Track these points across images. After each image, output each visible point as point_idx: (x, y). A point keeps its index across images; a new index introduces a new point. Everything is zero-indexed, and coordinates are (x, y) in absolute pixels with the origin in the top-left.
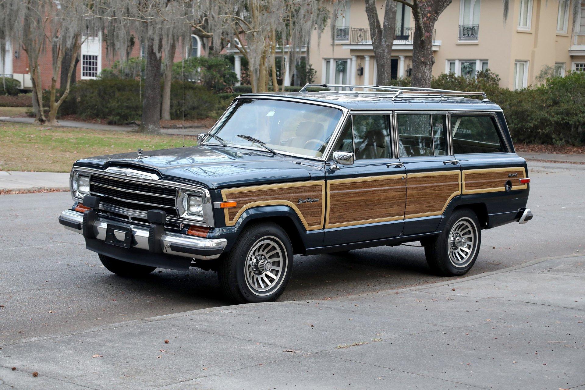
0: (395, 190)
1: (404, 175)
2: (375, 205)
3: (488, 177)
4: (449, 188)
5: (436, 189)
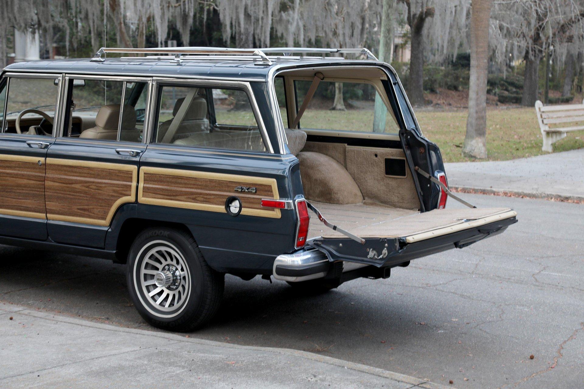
0: (29, 178)
1: (42, 159)
3: (191, 184)
4: (115, 188)
5: (91, 187)
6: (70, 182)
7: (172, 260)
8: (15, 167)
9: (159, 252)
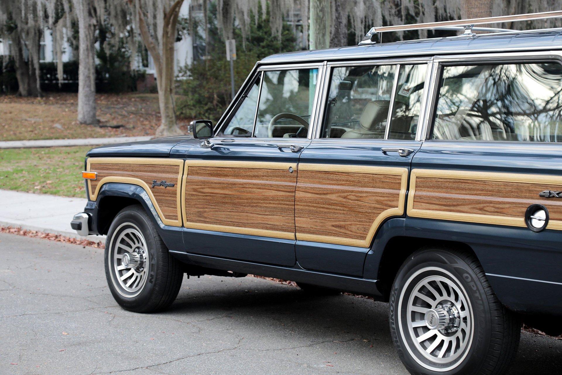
0: (278, 188)
1: (294, 165)
2: (245, 206)
3: (478, 190)
4: (378, 198)
5: (349, 197)
6: (325, 192)
7: (449, 294)
8: (263, 176)
9: (432, 283)
